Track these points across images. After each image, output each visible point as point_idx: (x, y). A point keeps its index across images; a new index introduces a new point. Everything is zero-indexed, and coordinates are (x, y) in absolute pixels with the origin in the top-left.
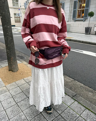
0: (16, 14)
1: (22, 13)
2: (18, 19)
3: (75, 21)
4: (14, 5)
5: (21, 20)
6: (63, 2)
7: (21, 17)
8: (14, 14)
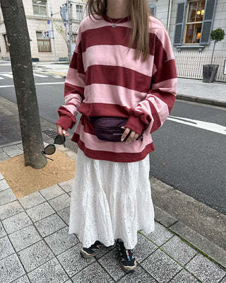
0: (41, 32)
1: (54, 30)
4: (35, 12)
5: (52, 46)
8: (37, 32)
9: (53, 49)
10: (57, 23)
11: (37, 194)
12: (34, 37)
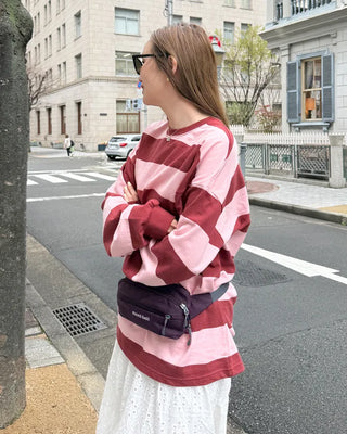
0: (124, 102)
2: (134, 119)
4: (119, 71)
5: (142, 123)
6: (326, 54)
7: (142, 113)
8: (118, 102)
12: (112, 110)
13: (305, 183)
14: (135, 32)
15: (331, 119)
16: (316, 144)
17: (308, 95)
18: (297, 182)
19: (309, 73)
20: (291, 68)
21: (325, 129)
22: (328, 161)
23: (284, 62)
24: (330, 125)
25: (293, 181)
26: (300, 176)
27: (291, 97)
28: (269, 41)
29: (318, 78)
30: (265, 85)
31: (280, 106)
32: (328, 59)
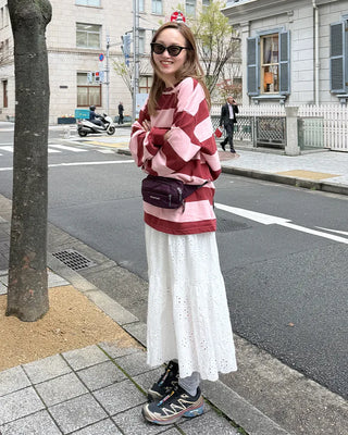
0: (86, 74)
1: (111, 69)
2: (95, 92)
3: (342, 100)
4: (80, 43)
5: (104, 96)
6: (283, 31)
7: (104, 86)
8: (78, 74)
9: (104, 101)
10: (116, 59)
11: (16, 371)
12: (72, 82)
13: (263, 152)
14: (97, 5)
15: (287, 92)
16: (274, 115)
17: (267, 69)
18: (255, 151)
19: (267, 48)
20: (251, 43)
21: (282, 101)
22: (284, 130)
23: (245, 37)
24: (286, 98)
25: (252, 150)
26: (259, 145)
27: (251, 71)
28: (230, 17)
29: (276, 54)
30: (226, 59)
31: (240, 80)
32: (285, 36)
